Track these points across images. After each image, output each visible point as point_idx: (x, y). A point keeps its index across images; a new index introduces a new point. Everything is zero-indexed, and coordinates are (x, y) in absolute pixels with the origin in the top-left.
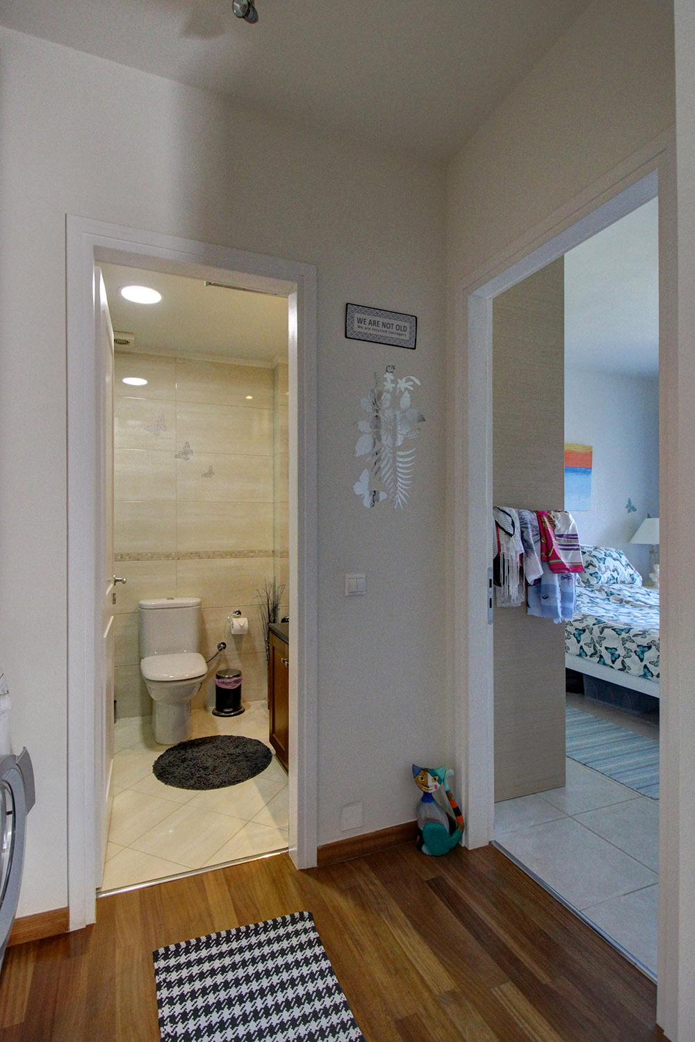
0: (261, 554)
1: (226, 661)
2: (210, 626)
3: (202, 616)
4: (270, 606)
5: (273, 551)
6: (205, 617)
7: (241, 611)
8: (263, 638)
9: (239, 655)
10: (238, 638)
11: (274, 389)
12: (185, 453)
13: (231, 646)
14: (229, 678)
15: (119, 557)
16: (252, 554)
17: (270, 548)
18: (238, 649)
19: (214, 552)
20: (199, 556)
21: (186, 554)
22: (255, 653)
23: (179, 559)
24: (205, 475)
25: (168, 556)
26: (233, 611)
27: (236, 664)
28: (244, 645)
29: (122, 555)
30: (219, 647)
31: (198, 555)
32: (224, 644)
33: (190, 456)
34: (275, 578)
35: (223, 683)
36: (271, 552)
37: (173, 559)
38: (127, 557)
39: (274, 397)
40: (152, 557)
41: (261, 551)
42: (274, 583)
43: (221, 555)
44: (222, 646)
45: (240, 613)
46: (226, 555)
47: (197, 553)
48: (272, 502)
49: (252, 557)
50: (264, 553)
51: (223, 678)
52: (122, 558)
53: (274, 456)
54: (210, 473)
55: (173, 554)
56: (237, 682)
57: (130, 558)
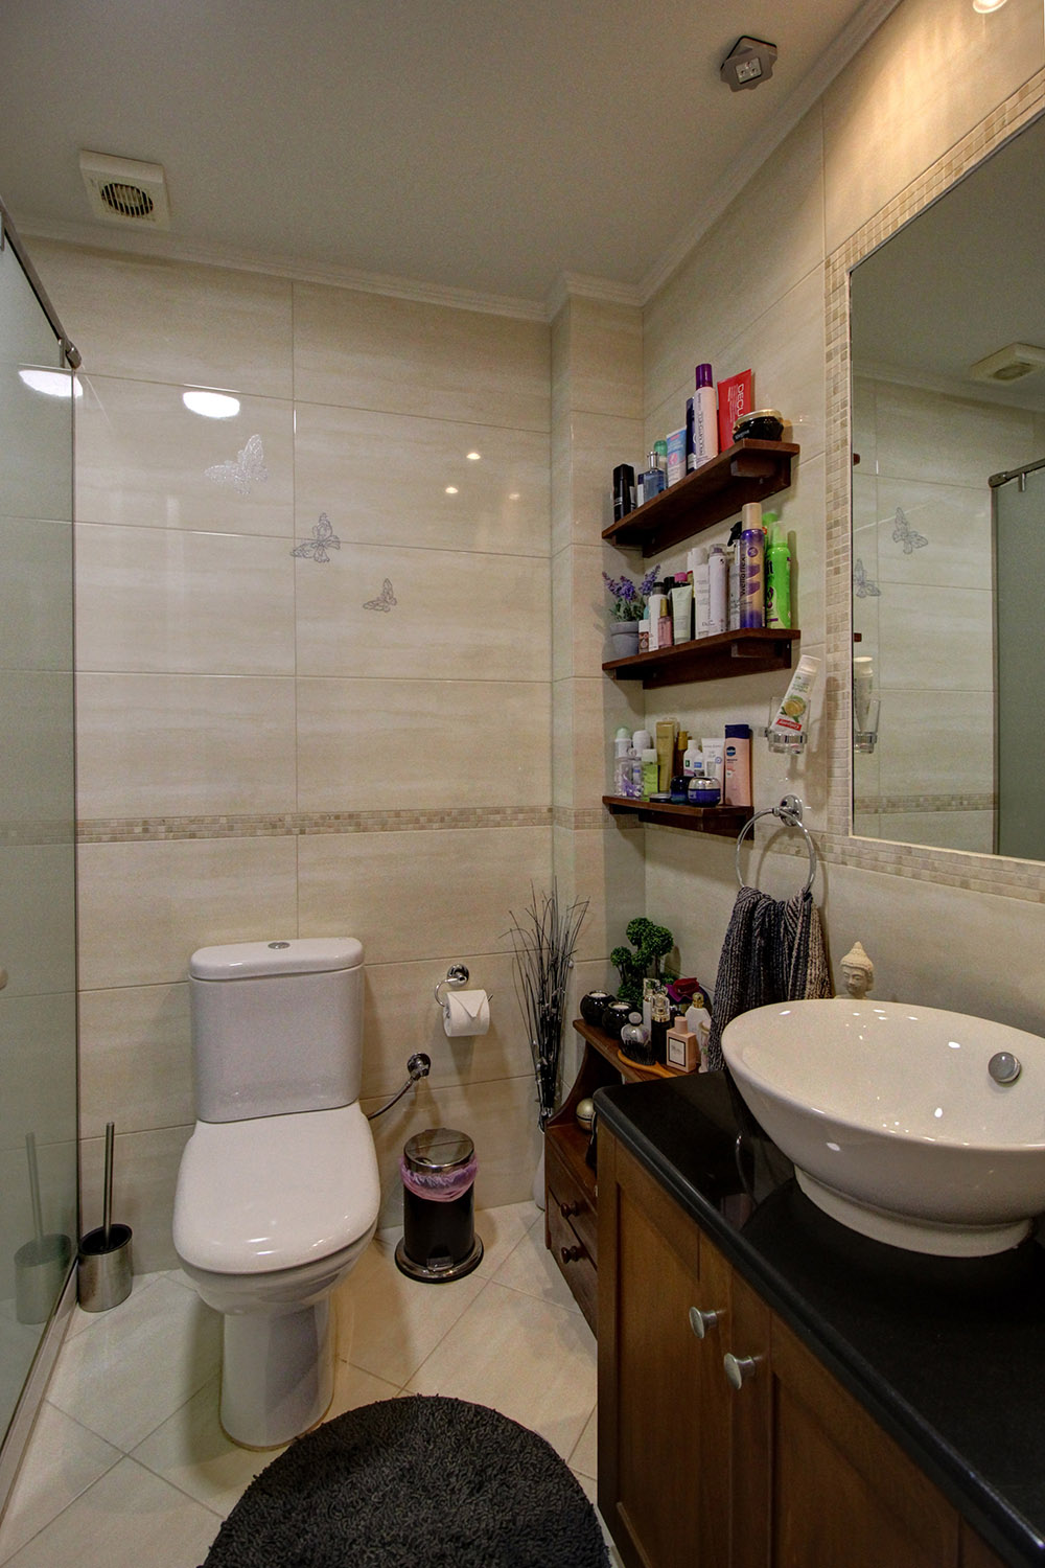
0: (521, 816)
1: (430, 1101)
2: (386, 1010)
3: (367, 987)
4: (545, 953)
5: (550, 810)
6: (374, 989)
7: (467, 967)
8: (526, 1041)
9: (464, 1085)
10: (462, 1044)
11: (551, 379)
12: (321, 544)
13: (443, 1062)
14: (438, 1170)
15: (138, 830)
16: (498, 817)
17: (542, 799)
18: (461, 1070)
19: (398, 814)
20: (358, 825)
21: (323, 818)
22: (502, 1076)
23: (303, 832)
24: (373, 605)
25: (274, 825)
26: (448, 969)
27: (457, 1113)
28: (477, 1058)
29: (145, 823)
30: (412, 1067)
31: (354, 821)
32: (425, 1059)
33: (330, 552)
34: (554, 878)
35: (425, 1185)
36: (545, 810)
37: (289, 832)
38: (162, 828)
39: (551, 401)
40: (231, 828)
41: (521, 810)
42: (554, 894)
43: (417, 821)
44: (420, 1065)
45: (465, 973)
46: (430, 821)
47: (351, 816)
48: (548, 679)
49: (498, 825)
50: (526, 815)
51: (424, 1170)
52: (146, 830)
53: (551, 558)
54: (383, 601)
55: (288, 818)
56: (460, 1180)
57: (169, 830)
